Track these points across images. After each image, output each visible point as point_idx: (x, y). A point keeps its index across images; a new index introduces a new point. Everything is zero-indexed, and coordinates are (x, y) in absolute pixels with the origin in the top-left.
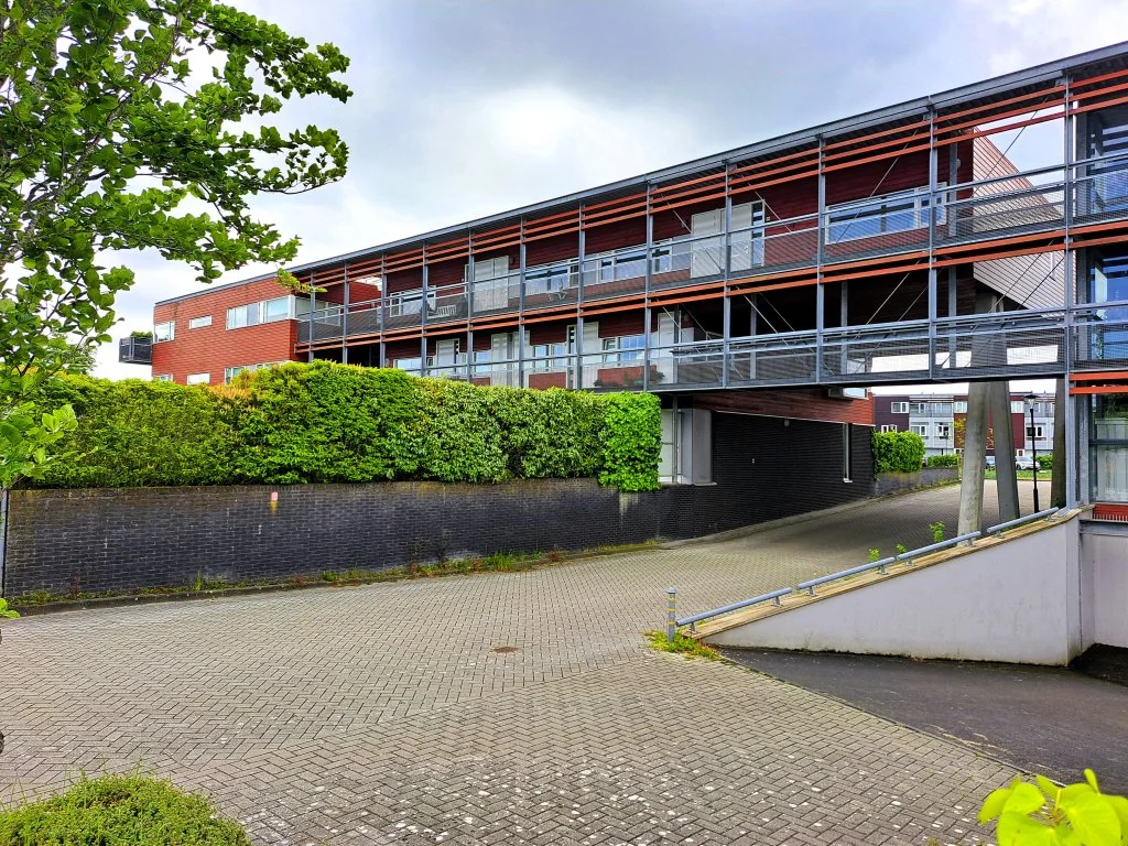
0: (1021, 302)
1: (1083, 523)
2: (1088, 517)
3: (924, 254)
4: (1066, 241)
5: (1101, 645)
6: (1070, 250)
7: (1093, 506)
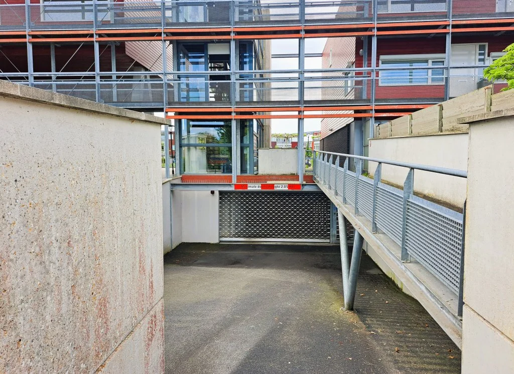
0: (149, 68)
1: (173, 185)
2: (178, 182)
3: (90, 32)
4: (163, 35)
5: (184, 243)
6: (165, 41)
7: (181, 176)
